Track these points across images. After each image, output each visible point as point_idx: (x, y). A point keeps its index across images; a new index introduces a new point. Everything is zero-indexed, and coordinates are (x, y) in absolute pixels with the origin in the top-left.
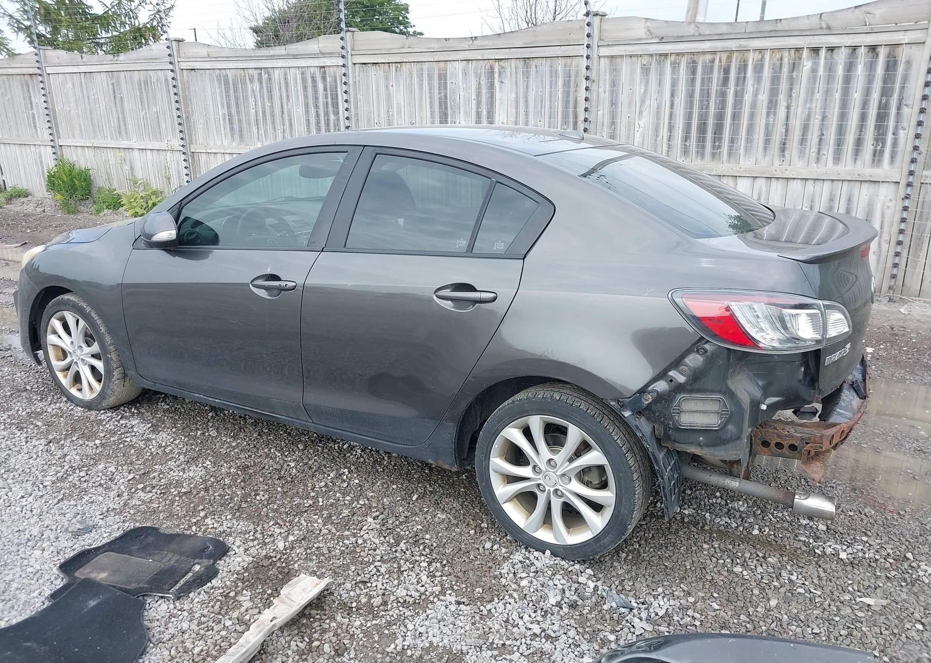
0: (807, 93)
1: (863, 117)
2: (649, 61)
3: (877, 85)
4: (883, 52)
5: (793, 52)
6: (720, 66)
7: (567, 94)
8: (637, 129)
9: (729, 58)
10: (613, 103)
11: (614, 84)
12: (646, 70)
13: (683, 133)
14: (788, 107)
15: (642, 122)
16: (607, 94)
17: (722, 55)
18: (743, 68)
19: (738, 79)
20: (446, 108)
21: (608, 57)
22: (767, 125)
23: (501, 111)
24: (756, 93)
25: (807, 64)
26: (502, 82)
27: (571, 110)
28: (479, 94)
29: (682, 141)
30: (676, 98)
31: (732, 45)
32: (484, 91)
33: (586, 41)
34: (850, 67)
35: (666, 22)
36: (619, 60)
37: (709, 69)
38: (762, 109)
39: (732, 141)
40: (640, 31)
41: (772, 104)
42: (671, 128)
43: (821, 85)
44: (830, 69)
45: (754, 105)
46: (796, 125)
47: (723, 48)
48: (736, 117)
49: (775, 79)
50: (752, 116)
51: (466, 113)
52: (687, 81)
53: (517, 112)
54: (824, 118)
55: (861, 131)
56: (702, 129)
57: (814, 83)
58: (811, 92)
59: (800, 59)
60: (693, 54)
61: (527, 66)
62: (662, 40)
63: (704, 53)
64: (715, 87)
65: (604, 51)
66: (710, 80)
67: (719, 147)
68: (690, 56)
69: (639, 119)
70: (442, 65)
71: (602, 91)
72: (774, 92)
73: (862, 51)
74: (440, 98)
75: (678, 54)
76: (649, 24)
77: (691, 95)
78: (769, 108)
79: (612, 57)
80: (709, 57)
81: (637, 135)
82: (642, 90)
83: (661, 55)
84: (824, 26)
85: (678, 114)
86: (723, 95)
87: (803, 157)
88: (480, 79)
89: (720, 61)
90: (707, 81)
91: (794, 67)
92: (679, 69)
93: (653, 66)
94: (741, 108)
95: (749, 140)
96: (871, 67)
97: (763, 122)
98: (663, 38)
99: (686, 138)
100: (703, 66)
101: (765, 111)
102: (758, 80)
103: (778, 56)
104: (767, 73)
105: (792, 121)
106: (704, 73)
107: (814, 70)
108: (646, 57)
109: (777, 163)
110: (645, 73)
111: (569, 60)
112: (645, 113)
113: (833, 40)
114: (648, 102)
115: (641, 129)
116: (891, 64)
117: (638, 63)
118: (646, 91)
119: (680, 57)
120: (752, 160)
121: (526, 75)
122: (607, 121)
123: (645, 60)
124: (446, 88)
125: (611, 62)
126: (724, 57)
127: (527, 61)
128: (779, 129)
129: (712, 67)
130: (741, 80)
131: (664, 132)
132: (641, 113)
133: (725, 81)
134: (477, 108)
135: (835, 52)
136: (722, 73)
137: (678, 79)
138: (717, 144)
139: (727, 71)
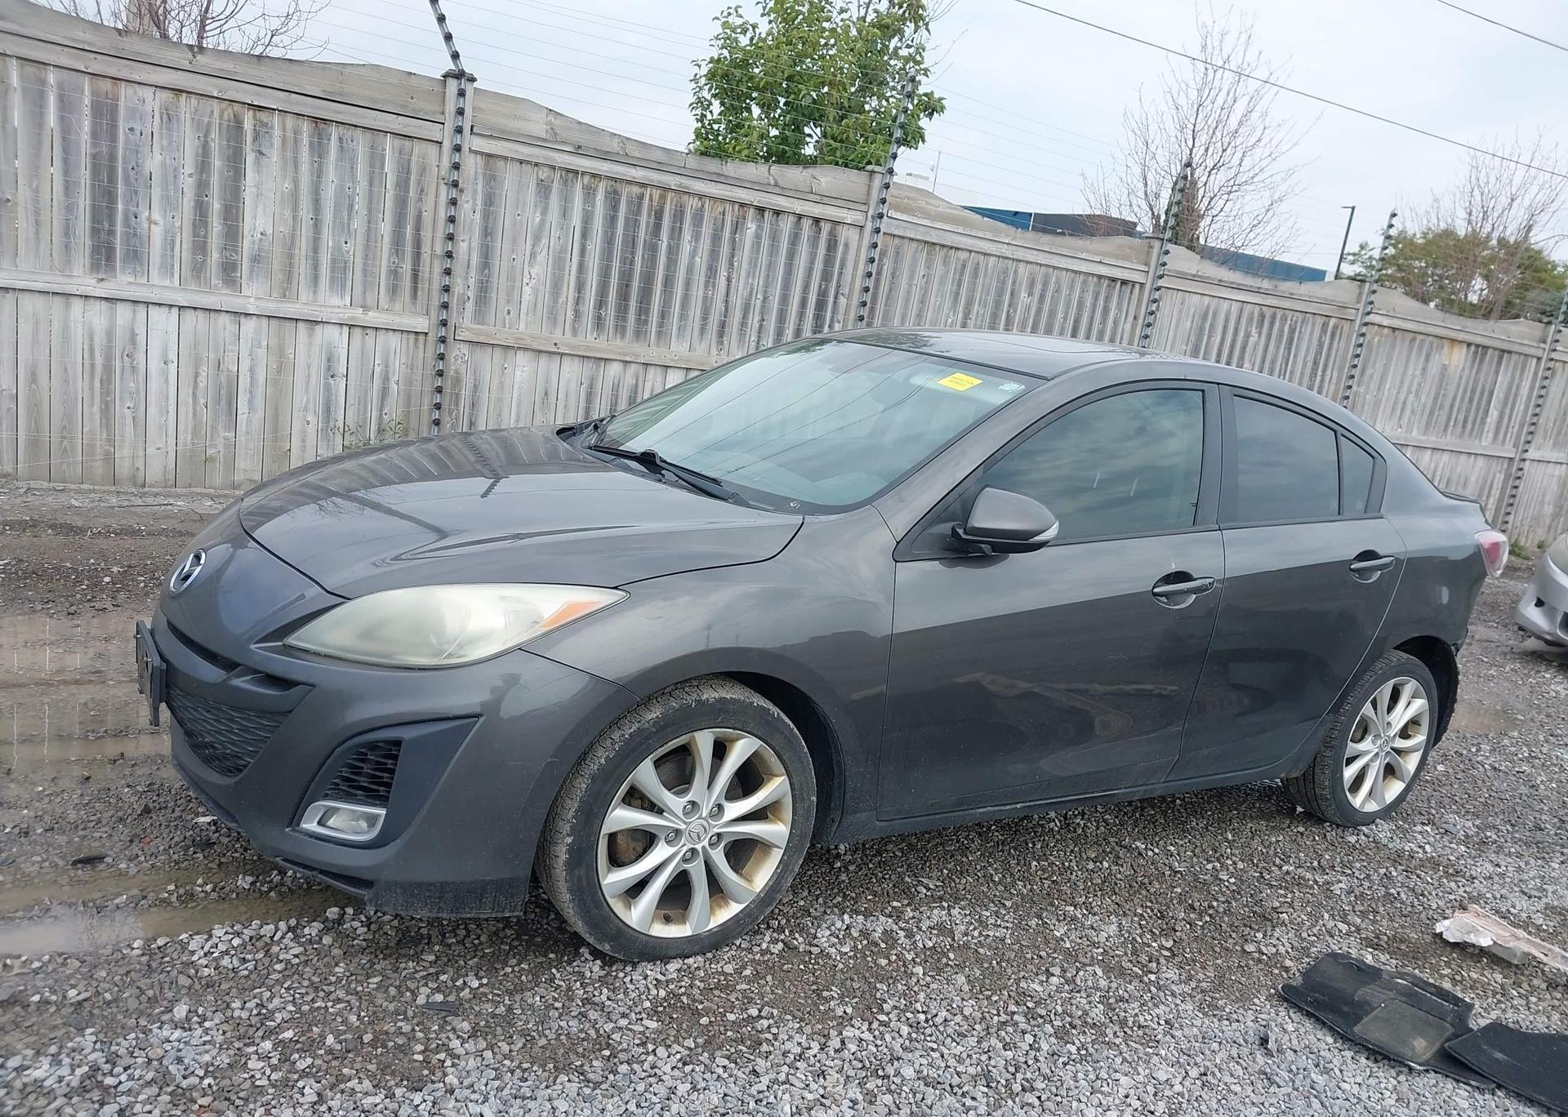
0: (750, 264)
1: (803, 303)
2: (549, 177)
3: (819, 266)
4: (826, 228)
5: (736, 207)
6: (651, 206)
7: (401, 202)
8: (526, 280)
9: (663, 198)
10: (487, 233)
11: (490, 201)
12: (544, 189)
13: (597, 295)
14: (729, 280)
15: (534, 272)
16: (478, 216)
17: (654, 191)
18: (679, 215)
19: (673, 229)
20: (112, 179)
21: (481, 153)
22: (705, 298)
23: (260, 210)
24: (693, 254)
25: (751, 227)
26: (261, 153)
27: (409, 231)
28: (203, 166)
29: (595, 308)
30: (588, 243)
31: (672, 181)
32: (217, 163)
34: (795, 239)
35: (580, 123)
36: (501, 163)
37: (636, 204)
38: (700, 277)
39: (663, 315)
40: (538, 128)
41: (712, 271)
42: (580, 287)
43: (764, 258)
44: (775, 237)
45: (690, 270)
46: (737, 302)
47: (659, 182)
48: (668, 282)
49: (716, 238)
50: (688, 284)
51: (166, 200)
52: (605, 218)
53: (294, 218)
54: (765, 299)
55: (800, 320)
56: (624, 295)
57: (758, 252)
58: (753, 263)
59: (744, 218)
60: (615, 180)
62: (578, 151)
63: (630, 182)
64: (642, 235)
65: (479, 144)
66: (636, 223)
67: (646, 322)
68: (610, 183)
69: (531, 265)
70: (106, 85)
71: (470, 210)
72: (714, 254)
73: (806, 224)
74: (94, 157)
75: (594, 176)
76: (551, 118)
77: (609, 241)
78: (708, 277)
79: (490, 156)
80: (636, 190)
81: (527, 290)
82: (538, 220)
83: (568, 171)
84: (772, 182)
85: (591, 264)
86: (653, 249)
87: (743, 346)
88: (206, 136)
89: (651, 199)
90: (632, 223)
91: (737, 227)
92: (594, 199)
93: (556, 185)
94: (675, 271)
95: (683, 317)
96: (814, 241)
97: (701, 294)
98: (580, 147)
99: (601, 303)
100: (628, 201)
101: (703, 279)
102: (696, 236)
103: (720, 209)
104: (707, 230)
105: (732, 298)
106: (629, 211)
107: (758, 236)
108: (546, 169)
109: (714, 351)
110: (542, 194)
111: (407, 143)
112: (541, 257)
113: (782, 203)
114: (544, 241)
115: (533, 281)
116: (832, 243)
117: (531, 177)
118: (543, 222)
119: (597, 180)
120: (686, 345)
121: (319, 149)
122: (475, 260)
123: (544, 173)
124: (113, 138)
125: (487, 164)
126: (657, 194)
127: (322, 126)
128: (718, 305)
129: (640, 205)
130: (676, 233)
131: (569, 291)
132: (533, 255)
133: (657, 227)
134: (198, 195)
135: (781, 216)
136: (653, 217)
137: (593, 212)
138: (643, 317)
139: (659, 215)
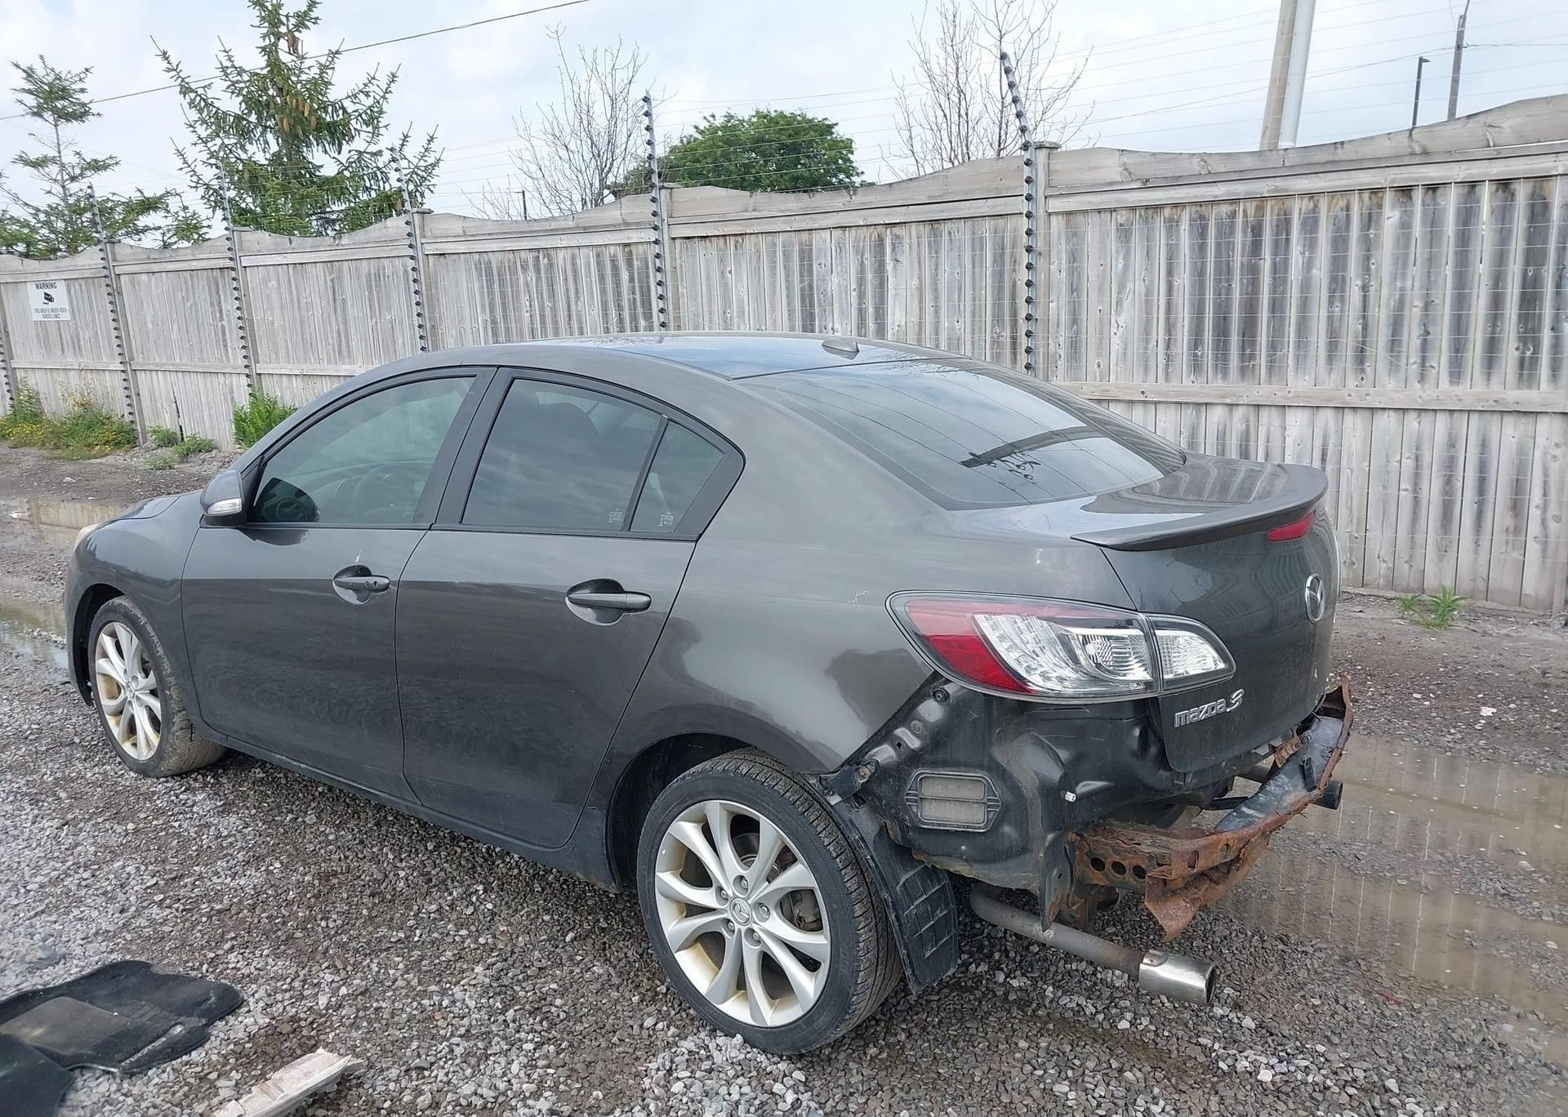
0: (1396, 263)
1: (1497, 302)
2: (1128, 219)
3: (1517, 247)
4: (1522, 191)
5: (1366, 195)
6: (1245, 224)
7: (999, 276)
8: (1113, 330)
9: (1260, 210)
10: (1074, 289)
11: (1074, 257)
12: (1124, 233)
13: (1190, 334)
14: (1365, 288)
15: (1121, 320)
16: (1064, 274)
17: (1248, 205)
18: (1283, 225)
19: (1276, 244)
20: (812, 305)
21: (1062, 213)
22: (1330, 319)
23: (897, 308)
24: (1308, 265)
25: (1391, 216)
26: (897, 261)
27: (1007, 302)
28: (861, 282)
29: (1189, 349)
30: (1176, 278)
31: (1263, 188)
32: (869, 276)
33: (1026, 189)
34: (1467, 216)
35: (1153, 154)
36: (1080, 218)
37: (1226, 229)
38: (1320, 294)
39: (1273, 347)
40: (1111, 171)
41: (1337, 283)
42: (1170, 328)
43: (1418, 251)
44: (1434, 221)
45: (1306, 286)
46: (1381, 316)
47: (1246, 193)
48: (1277, 306)
49: (1339, 243)
50: (1304, 304)
51: (842, 312)
52: (1192, 249)
53: (921, 308)
54: (1428, 305)
55: (1494, 325)
56: (1222, 330)
57: (1407, 246)
58: (1402, 262)
59: (1380, 206)
60: (1200, 204)
61: (935, 234)
62: (1146, 185)
63: (1213, 202)
64: (1238, 259)
65: (1056, 205)
66: (1230, 246)
67: (1252, 357)
68: (1194, 209)
69: (1118, 313)
70: (805, 236)
71: (1056, 269)
72: (1338, 263)
73: (1486, 193)
74: (802, 290)
75: (1175, 206)
76: (1125, 159)
77: (1199, 273)
78: (1332, 291)
79: (1069, 213)
80: (1225, 209)
81: (1115, 340)
82: (1120, 266)
83: (1147, 207)
84: (1418, 149)
85: (1181, 302)
86: (1253, 271)
87: (1397, 371)
88: (862, 258)
89: (1245, 211)
90: (1225, 247)
91: (1370, 220)
92: (1178, 231)
93: (1136, 227)
94: (1284, 292)
95: (1302, 344)
96: (1503, 214)
97: (1324, 313)
98: (1147, 181)
99: (1196, 342)
100: (1217, 224)
101: (1325, 295)
102: (1311, 244)
103: (1342, 203)
104: (1324, 234)
105: (1373, 311)
106: (1219, 234)
107: (1405, 225)
108: (1124, 212)
109: (1352, 382)
110: (1123, 239)
111: (1001, 221)
112: (1126, 304)
113: (1434, 173)
114: (1129, 286)
115: (1121, 330)
116: (1538, 209)
117: (1111, 224)
118: (1126, 267)
119: (1179, 209)
120: (1309, 378)
121: (935, 247)
122: (1064, 318)
123: (1122, 217)
124: (811, 274)
125: (1068, 221)
126: (1251, 207)
127: (936, 226)
128: (1353, 324)
129: (1232, 226)
130: (1282, 246)
131: (1159, 333)
132: (1119, 303)
133: (1256, 248)
134: (860, 304)
135: (1439, 192)
136: (1250, 235)
137: (1177, 245)
138: (1248, 352)
139: (1257, 230)
